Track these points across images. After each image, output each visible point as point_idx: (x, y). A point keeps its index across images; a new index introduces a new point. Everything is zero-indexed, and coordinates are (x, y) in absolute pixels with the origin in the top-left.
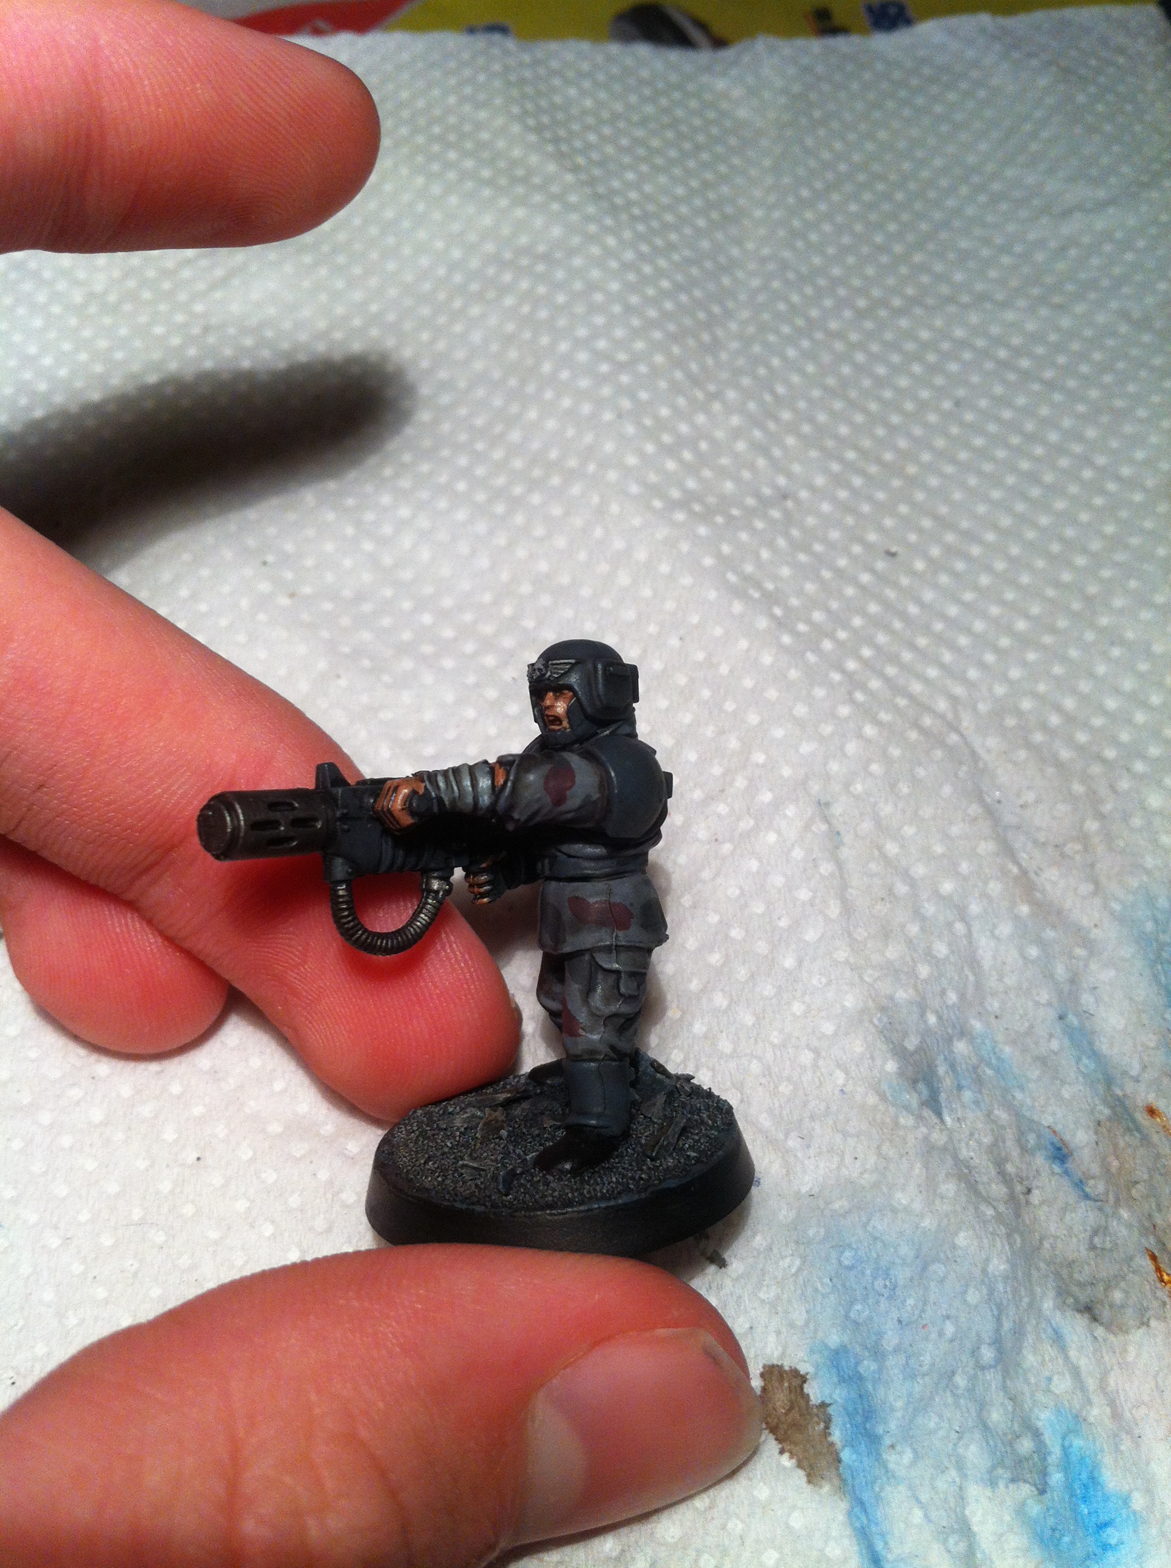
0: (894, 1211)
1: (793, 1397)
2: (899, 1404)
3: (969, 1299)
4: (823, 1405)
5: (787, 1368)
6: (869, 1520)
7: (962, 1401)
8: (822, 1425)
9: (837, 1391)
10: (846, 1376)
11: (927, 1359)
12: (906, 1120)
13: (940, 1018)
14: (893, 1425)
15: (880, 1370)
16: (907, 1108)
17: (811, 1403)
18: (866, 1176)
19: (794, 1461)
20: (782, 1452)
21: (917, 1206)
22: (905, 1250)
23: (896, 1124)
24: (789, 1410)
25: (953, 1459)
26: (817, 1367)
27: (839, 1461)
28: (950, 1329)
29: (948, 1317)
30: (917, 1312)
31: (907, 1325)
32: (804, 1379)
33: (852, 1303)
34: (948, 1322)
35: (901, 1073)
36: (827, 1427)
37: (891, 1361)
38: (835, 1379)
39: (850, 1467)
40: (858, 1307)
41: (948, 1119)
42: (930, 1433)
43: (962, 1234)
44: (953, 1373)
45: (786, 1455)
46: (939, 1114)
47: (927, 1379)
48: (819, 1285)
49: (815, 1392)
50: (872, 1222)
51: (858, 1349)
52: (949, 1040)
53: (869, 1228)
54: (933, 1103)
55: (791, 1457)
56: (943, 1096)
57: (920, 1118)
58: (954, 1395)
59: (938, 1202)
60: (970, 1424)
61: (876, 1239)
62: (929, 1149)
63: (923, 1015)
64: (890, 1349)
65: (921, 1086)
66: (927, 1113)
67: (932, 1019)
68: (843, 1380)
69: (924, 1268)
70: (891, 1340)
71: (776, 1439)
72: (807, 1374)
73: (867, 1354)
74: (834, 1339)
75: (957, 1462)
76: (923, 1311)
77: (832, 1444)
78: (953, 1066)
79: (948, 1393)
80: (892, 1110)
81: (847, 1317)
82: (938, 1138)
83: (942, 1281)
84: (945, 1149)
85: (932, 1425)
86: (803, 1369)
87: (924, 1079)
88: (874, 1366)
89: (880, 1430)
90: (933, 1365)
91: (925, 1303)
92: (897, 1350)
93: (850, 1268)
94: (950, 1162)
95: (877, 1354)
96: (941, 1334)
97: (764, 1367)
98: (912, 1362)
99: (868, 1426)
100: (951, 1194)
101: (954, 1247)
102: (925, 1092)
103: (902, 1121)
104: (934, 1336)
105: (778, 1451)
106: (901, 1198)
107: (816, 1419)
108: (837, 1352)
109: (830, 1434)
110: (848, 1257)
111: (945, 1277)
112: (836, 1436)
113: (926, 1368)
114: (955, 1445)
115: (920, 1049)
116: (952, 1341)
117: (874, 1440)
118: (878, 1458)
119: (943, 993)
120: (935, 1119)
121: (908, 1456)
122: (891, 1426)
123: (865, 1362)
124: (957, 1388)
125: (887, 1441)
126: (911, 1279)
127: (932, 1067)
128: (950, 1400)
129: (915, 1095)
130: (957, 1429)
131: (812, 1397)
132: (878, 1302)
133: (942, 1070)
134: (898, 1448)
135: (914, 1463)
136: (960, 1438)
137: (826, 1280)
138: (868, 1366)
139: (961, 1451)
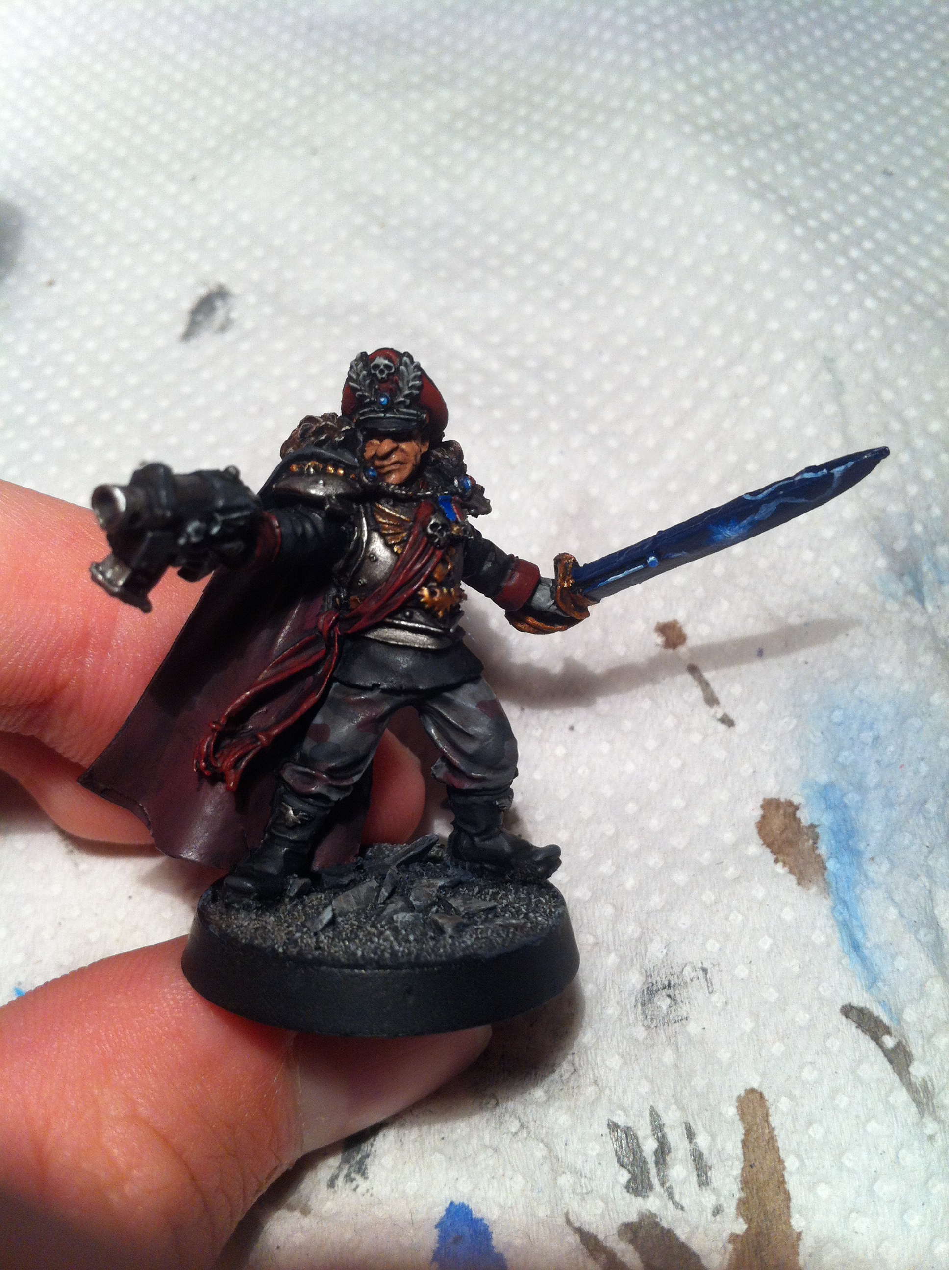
0: (878, 678)
1: (787, 821)
2: (878, 827)
3: (941, 744)
4: (812, 826)
5: (782, 800)
6: (850, 915)
7: (932, 823)
8: (811, 842)
9: (825, 816)
10: (833, 805)
11: (904, 791)
12: (893, 606)
13: (925, 527)
14: (873, 843)
15: (863, 801)
16: (893, 596)
17: (802, 825)
18: (855, 650)
19: (786, 869)
20: (776, 861)
21: (899, 674)
22: (887, 709)
23: (884, 609)
24: (783, 832)
25: (924, 869)
26: (808, 798)
27: (825, 869)
28: (924, 769)
29: (922, 759)
30: (896, 756)
31: (887, 767)
32: (797, 808)
33: (840, 749)
34: (922, 764)
35: (890, 568)
36: (815, 843)
37: (872, 795)
38: (823, 806)
39: (834, 874)
40: (846, 753)
41: (930, 608)
42: (904, 848)
43: (936, 695)
44: (926, 802)
45: (780, 865)
46: (922, 601)
47: (903, 806)
48: (811, 737)
49: (805, 816)
50: (860, 688)
51: (843, 784)
52: (933, 545)
53: (857, 692)
54: (917, 592)
55: (784, 866)
56: (925, 589)
57: (904, 604)
58: (925, 817)
59: (917, 670)
60: (940, 841)
61: (861, 701)
62: (911, 628)
63: (910, 523)
64: (872, 785)
65: (906, 578)
66: (911, 600)
67: (918, 528)
68: (830, 807)
69: (904, 720)
70: (872, 779)
71: (772, 852)
72: (800, 804)
73: (851, 788)
74: (823, 778)
75: (928, 871)
76: (902, 754)
77: (819, 856)
78: (935, 565)
79: (920, 816)
80: (880, 598)
81: (835, 761)
82: (919, 620)
83: (918, 731)
84: (925, 628)
85: (906, 842)
86: (796, 800)
87: (910, 573)
88: (857, 798)
89: (862, 846)
90: (909, 796)
91: (903, 749)
92: (879, 785)
93: (840, 724)
94: (928, 638)
95: (860, 787)
96: (916, 772)
97: (764, 800)
98: (891, 793)
99: (850, 843)
100: (929, 663)
101: (929, 704)
102: (911, 584)
103: (888, 607)
104: (910, 774)
105: (773, 860)
106: (885, 669)
107: (805, 837)
108: (825, 787)
109: (817, 848)
110: (837, 716)
111: (921, 728)
112: (823, 849)
113: (902, 799)
114: (926, 857)
115: (907, 551)
116: (925, 777)
117: (856, 853)
118: (860, 866)
119: (929, 508)
120: (916, 604)
121: (885, 867)
122: (870, 844)
123: (850, 795)
124: (929, 813)
125: (867, 856)
126: (892, 731)
127: (916, 564)
128: (922, 821)
129: (901, 586)
130: (928, 844)
131: (803, 820)
132: (863, 750)
133: (925, 567)
134: (877, 860)
135: (890, 871)
136: (931, 852)
137: (819, 734)
138: (852, 798)
139: (931, 863)
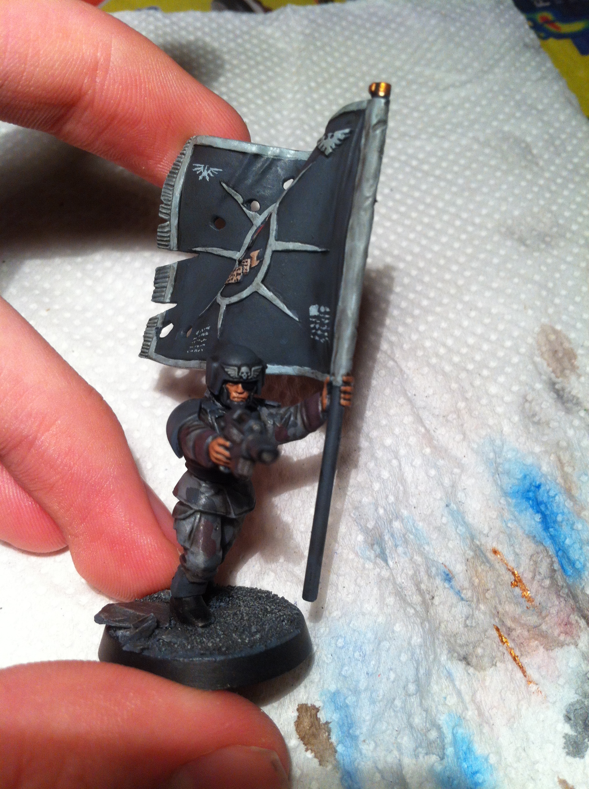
0: (364, 614)
1: (312, 719)
2: (368, 718)
3: (401, 659)
4: (327, 723)
5: (309, 705)
6: (352, 781)
7: (399, 715)
8: (327, 734)
9: (335, 715)
10: (339, 707)
11: (381, 693)
12: (369, 565)
13: (385, 510)
14: (364, 730)
15: (357, 701)
16: (369, 559)
17: (321, 723)
18: (350, 596)
19: (313, 754)
20: (307, 750)
21: (375, 611)
22: (370, 635)
23: (364, 568)
24: (310, 727)
25: (395, 745)
26: (324, 702)
27: (336, 751)
28: (392, 676)
29: (391, 669)
30: (376, 668)
31: (371, 675)
32: (318, 710)
33: (343, 666)
34: (391, 672)
35: (365, 541)
36: (329, 735)
37: (363, 696)
38: (333, 708)
39: (341, 753)
40: (346, 668)
41: (391, 563)
42: (383, 732)
43: (397, 625)
44: (394, 699)
45: (309, 751)
46: (386, 561)
47: (381, 703)
48: (325, 659)
49: (323, 716)
50: (353, 622)
51: (345, 691)
52: (391, 522)
53: (351, 625)
54: (383, 556)
55: (311, 753)
56: (387, 552)
57: (375, 563)
58: (394, 711)
59: (385, 608)
60: (403, 726)
61: (354, 630)
62: (381, 580)
63: (376, 510)
64: (363, 689)
65: (376, 547)
66: (379, 561)
67: (381, 511)
68: (338, 708)
69: (379, 644)
70: (362, 685)
71: (304, 744)
72: (319, 707)
73: (350, 693)
74: (333, 688)
75: (397, 747)
76: (379, 667)
77: (332, 743)
78: (392, 535)
79: (391, 710)
80: (362, 561)
81: (340, 674)
82: (385, 573)
83: (388, 650)
84: (389, 579)
85: (384, 728)
86: (317, 704)
87: (377, 543)
88: (354, 699)
89: (358, 733)
90: (384, 695)
91: (379, 663)
92: (366, 689)
93: (343, 647)
94: (391, 587)
95: (356, 692)
96: (388, 679)
97: (298, 705)
98: (374, 695)
99: (351, 731)
100: (392, 603)
101: (393, 632)
102: (378, 550)
103: (367, 566)
104: (384, 680)
105: (304, 750)
106: (367, 607)
107: (324, 731)
108: (334, 694)
109: (330, 738)
110: (340, 642)
111: (389, 648)
112: (334, 739)
113: (381, 697)
114: (396, 738)
115: (375, 528)
116: (393, 682)
117: (354, 738)
118: (357, 745)
119: (387, 497)
120: (383, 564)
121: (372, 745)
122: (362, 730)
123: (350, 698)
124: (397, 707)
125: (362, 738)
126: (373, 650)
127: (381, 536)
128: (393, 714)
129: (373, 552)
130: (397, 729)
131: (321, 719)
132: (356, 665)
133: (386, 538)
134: (367, 741)
135: (375, 748)
136: (398, 734)
137: (330, 656)
138: (350, 700)
139: (399, 741)
